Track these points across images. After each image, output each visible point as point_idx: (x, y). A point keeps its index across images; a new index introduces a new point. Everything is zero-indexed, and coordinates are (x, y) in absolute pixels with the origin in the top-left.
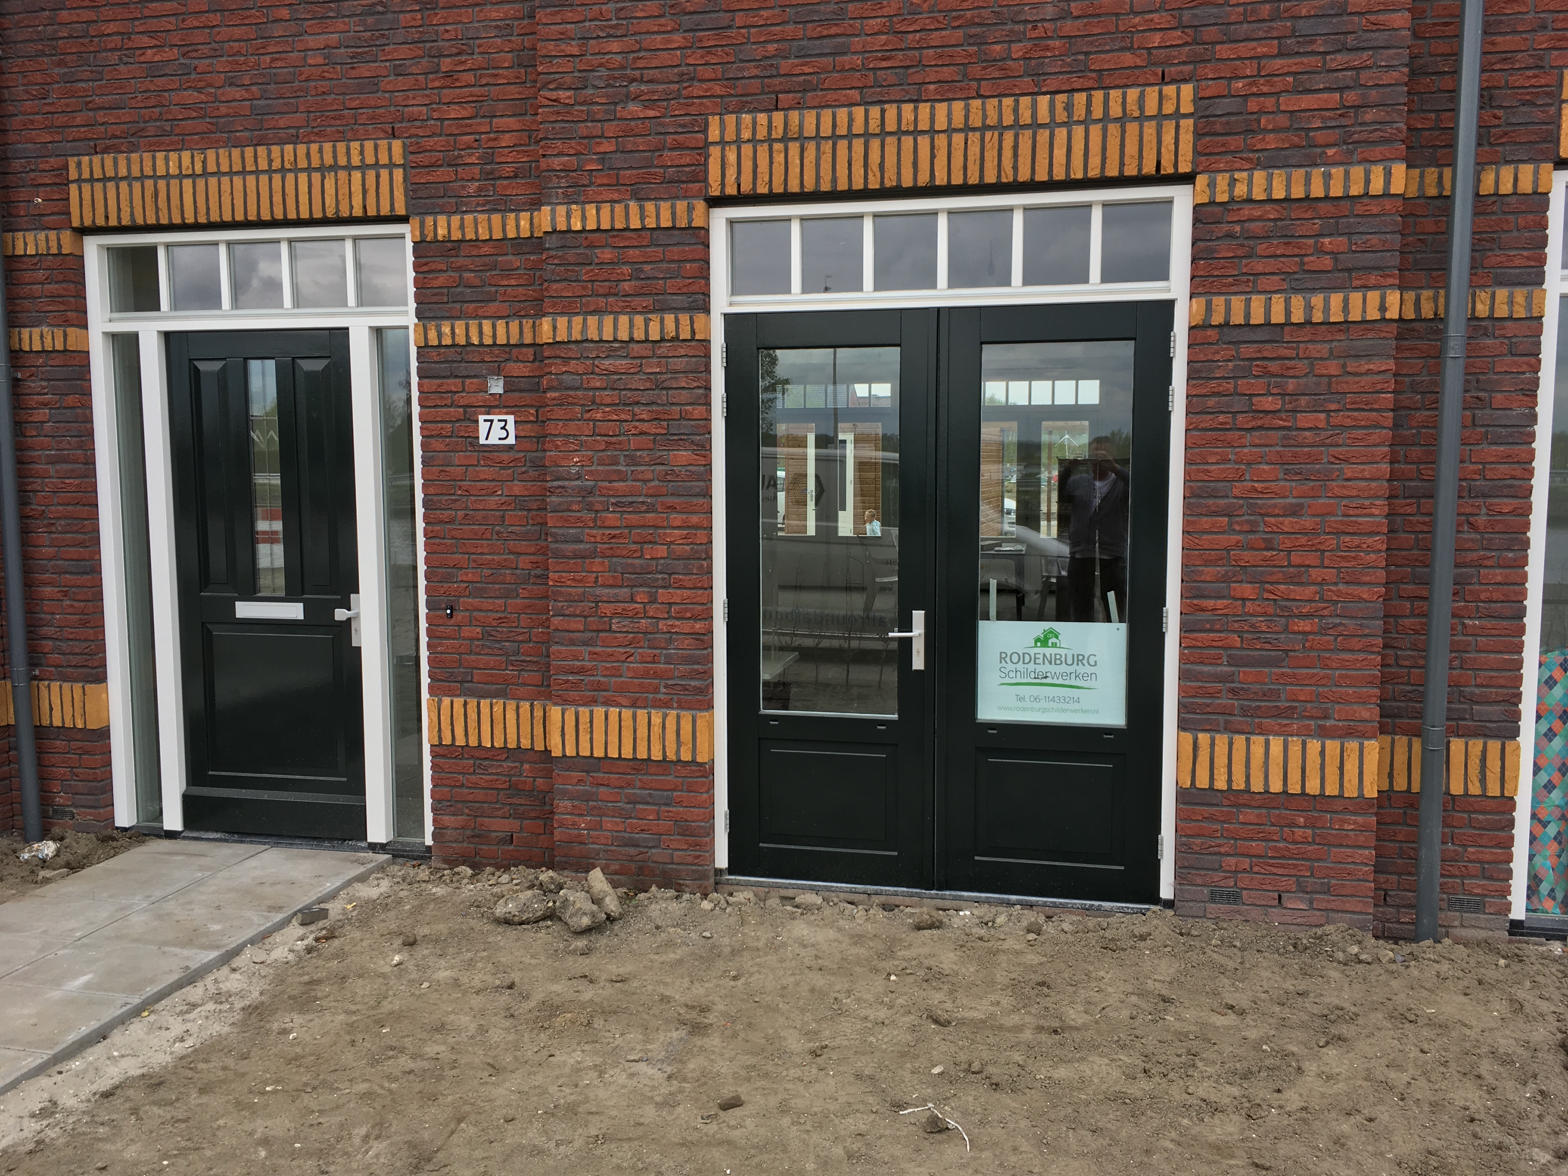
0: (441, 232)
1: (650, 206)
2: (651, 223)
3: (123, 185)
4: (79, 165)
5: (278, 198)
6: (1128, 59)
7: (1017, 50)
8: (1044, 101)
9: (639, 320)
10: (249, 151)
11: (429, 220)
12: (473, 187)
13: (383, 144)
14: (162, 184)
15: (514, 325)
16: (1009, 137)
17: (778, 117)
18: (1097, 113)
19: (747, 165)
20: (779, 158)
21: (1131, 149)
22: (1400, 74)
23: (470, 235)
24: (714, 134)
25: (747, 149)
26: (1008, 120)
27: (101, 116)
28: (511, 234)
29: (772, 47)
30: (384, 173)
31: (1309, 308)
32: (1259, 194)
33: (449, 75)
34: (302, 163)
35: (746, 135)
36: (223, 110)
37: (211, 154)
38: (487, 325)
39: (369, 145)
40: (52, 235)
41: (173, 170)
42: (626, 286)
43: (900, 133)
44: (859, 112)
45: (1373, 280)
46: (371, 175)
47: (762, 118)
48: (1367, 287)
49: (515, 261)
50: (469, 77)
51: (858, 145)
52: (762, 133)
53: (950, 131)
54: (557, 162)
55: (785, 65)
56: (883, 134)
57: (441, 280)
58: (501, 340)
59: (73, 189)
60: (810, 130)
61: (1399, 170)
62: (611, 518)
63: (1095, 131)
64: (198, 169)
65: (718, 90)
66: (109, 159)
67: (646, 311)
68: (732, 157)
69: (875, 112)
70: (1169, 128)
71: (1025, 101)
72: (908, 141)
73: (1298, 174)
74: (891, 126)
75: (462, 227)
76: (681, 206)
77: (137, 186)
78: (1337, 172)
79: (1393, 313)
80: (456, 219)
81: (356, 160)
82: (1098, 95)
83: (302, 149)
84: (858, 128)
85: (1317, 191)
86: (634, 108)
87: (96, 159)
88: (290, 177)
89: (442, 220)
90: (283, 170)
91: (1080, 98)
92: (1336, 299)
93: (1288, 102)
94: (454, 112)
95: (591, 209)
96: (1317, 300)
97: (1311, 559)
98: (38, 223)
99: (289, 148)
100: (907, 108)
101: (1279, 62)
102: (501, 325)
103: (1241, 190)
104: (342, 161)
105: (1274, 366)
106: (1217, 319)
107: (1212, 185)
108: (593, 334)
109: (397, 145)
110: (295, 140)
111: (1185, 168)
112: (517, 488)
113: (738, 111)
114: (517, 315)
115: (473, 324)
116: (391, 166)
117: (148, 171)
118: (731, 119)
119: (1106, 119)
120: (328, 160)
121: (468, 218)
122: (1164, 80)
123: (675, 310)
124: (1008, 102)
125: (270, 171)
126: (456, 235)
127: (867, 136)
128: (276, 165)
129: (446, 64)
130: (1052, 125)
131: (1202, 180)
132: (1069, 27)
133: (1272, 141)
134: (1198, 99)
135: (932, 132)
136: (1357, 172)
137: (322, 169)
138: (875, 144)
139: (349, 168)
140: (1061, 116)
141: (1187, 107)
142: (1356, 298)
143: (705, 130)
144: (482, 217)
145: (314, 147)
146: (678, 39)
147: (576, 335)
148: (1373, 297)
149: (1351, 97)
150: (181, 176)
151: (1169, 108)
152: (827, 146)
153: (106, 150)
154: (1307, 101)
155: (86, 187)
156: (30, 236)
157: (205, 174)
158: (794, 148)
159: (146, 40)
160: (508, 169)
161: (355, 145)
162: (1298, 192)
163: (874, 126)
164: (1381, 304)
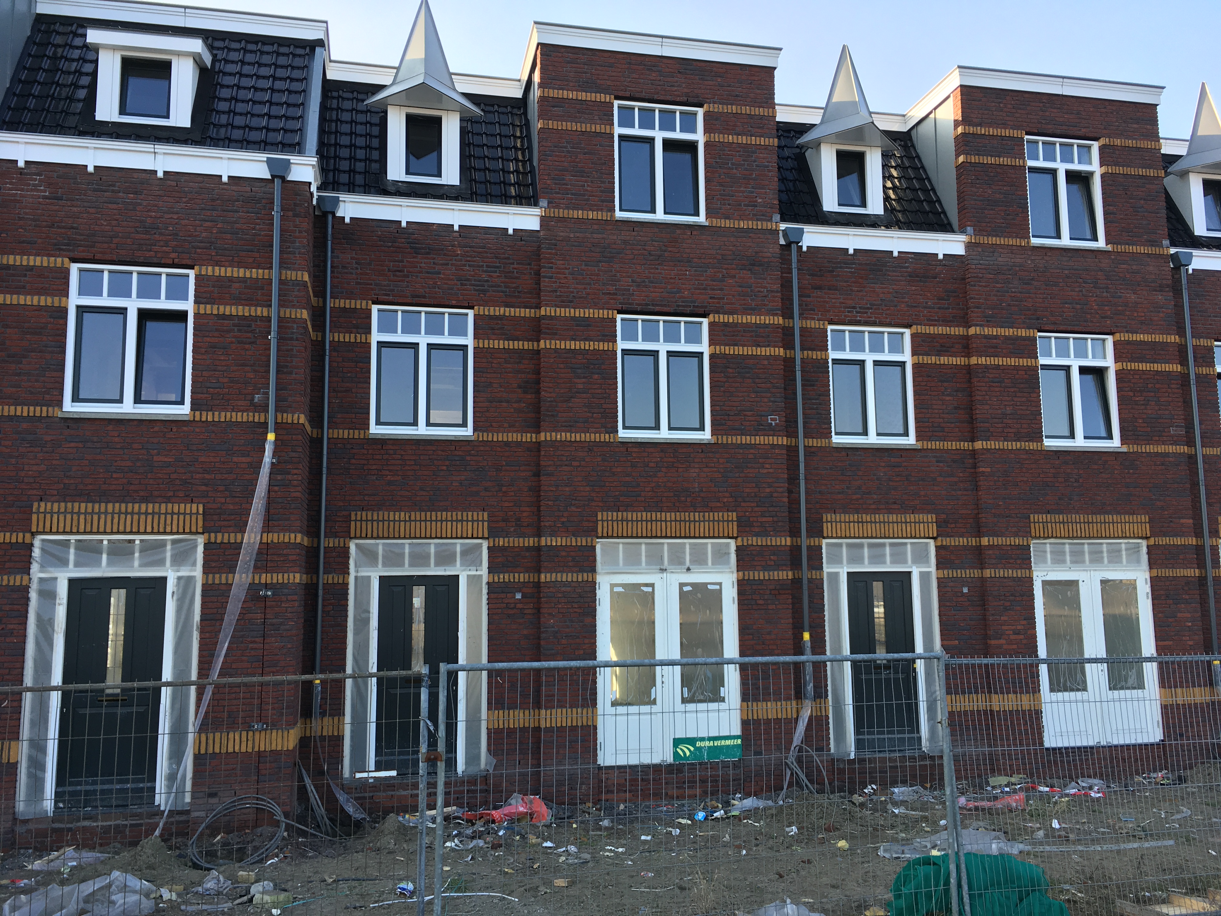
0: (501, 543)
1: (579, 539)
2: (579, 544)
3: (375, 523)
4: (356, 514)
5: (439, 530)
6: (719, 504)
7: (689, 499)
8: (697, 514)
9: (575, 575)
10: (428, 514)
11: (497, 539)
12: (512, 529)
13: (481, 513)
14: (392, 524)
15: (527, 575)
16: (688, 524)
17: (620, 514)
18: (711, 519)
19: (610, 528)
20: (620, 526)
21: (721, 529)
22: (787, 514)
23: (511, 545)
24: (599, 518)
25: (610, 523)
26: (687, 519)
27: (366, 498)
28: (526, 545)
29: (617, 493)
30: (480, 523)
31: (769, 575)
32: (755, 544)
33: (505, 492)
34: (449, 518)
35: (610, 518)
36: (418, 498)
37: (413, 514)
38: (516, 575)
39: (475, 514)
40: (342, 540)
41: (397, 518)
42: (570, 564)
43: (656, 521)
44: (644, 514)
45: (784, 568)
46: (475, 524)
47: (615, 514)
48: (783, 570)
49: (527, 554)
50: (513, 494)
51: (644, 523)
52: (615, 518)
53: (671, 521)
54: (547, 524)
55: (621, 499)
56: (652, 521)
57: (500, 559)
58: (522, 580)
59: (353, 523)
60: (630, 518)
61: (788, 539)
62: (564, 641)
63: (711, 523)
64: (407, 519)
65: (600, 504)
66: (370, 514)
67: (577, 572)
68: (605, 524)
69: (649, 514)
70: (730, 524)
71: (692, 514)
72: (659, 523)
73: (764, 539)
74: (654, 518)
75: (509, 542)
76: (589, 539)
77: (381, 524)
78: (774, 539)
79: (790, 578)
80: (506, 540)
81: (470, 518)
82: (711, 514)
83: (449, 514)
84: (644, 518)
85: (769, 544)
86: (573, 508)
87: (364, 513)
88: (444, 523)
89: (501, 539)
90: (442, 521)
91: (707, 514)
92: (776, 573)
93: (760, 519)
94: (507, 504)
95: (559, 539)
96: (771, 573)
97: (775, 647)
98: (335, 535)
99: (444, 513)
100: (659, 514)
101: (756, 509)
102: (522, 575)
103: (750, 542)
104: (465, 518)
105: (761, 592)
106: (746, 578)
107: (743, 540)
108: (559, 579)
109: (486, 514)
110: (447, 510)
111: (735, 535)
112: (525, 632)
113: (607, 511)
114: (527, 572)
115: (512, 575)
116: (483, 521)
117: (386, 518)
118: (605, 513)
119: (714, 521)
120: (460, 518)
121: (511, 539)
122: (728, 511)
123: (587, 572)
124: (687, 514)
125: (436, 521)
126: (506, 545)
127: (647, 521)
128: (439, 518)
129: (504, 489)
130: (700, 521)
131: (739, 539)
132: (702, 495)
133: (757, 530)
134: (737, 517)
135: (666, 521)
136: (778, 539)
137: (457, 521)
138: (649, 523)
139: (467, 521)
140: (702, 519)
141: (735, 519)
142: (780, 573)
143: (597, 516)
144: (516, 539)
145: (454, 513)
146: (588, 488)
147: (553, 580)
148: (785, 572)
149: (775, 519)
150: (400, 521)
151: (730, 519)
152: (635, 523)
153: (367, 510)
154: (764, 519)
155: (358, 523)
156: (331, 540)
157: (410, 520)
158: (625, 523)
159: (387, 473)
160: (525, 524)
161: (470, 514)
162: (764, 544)
163: (649, 518)
164: (786, 575)
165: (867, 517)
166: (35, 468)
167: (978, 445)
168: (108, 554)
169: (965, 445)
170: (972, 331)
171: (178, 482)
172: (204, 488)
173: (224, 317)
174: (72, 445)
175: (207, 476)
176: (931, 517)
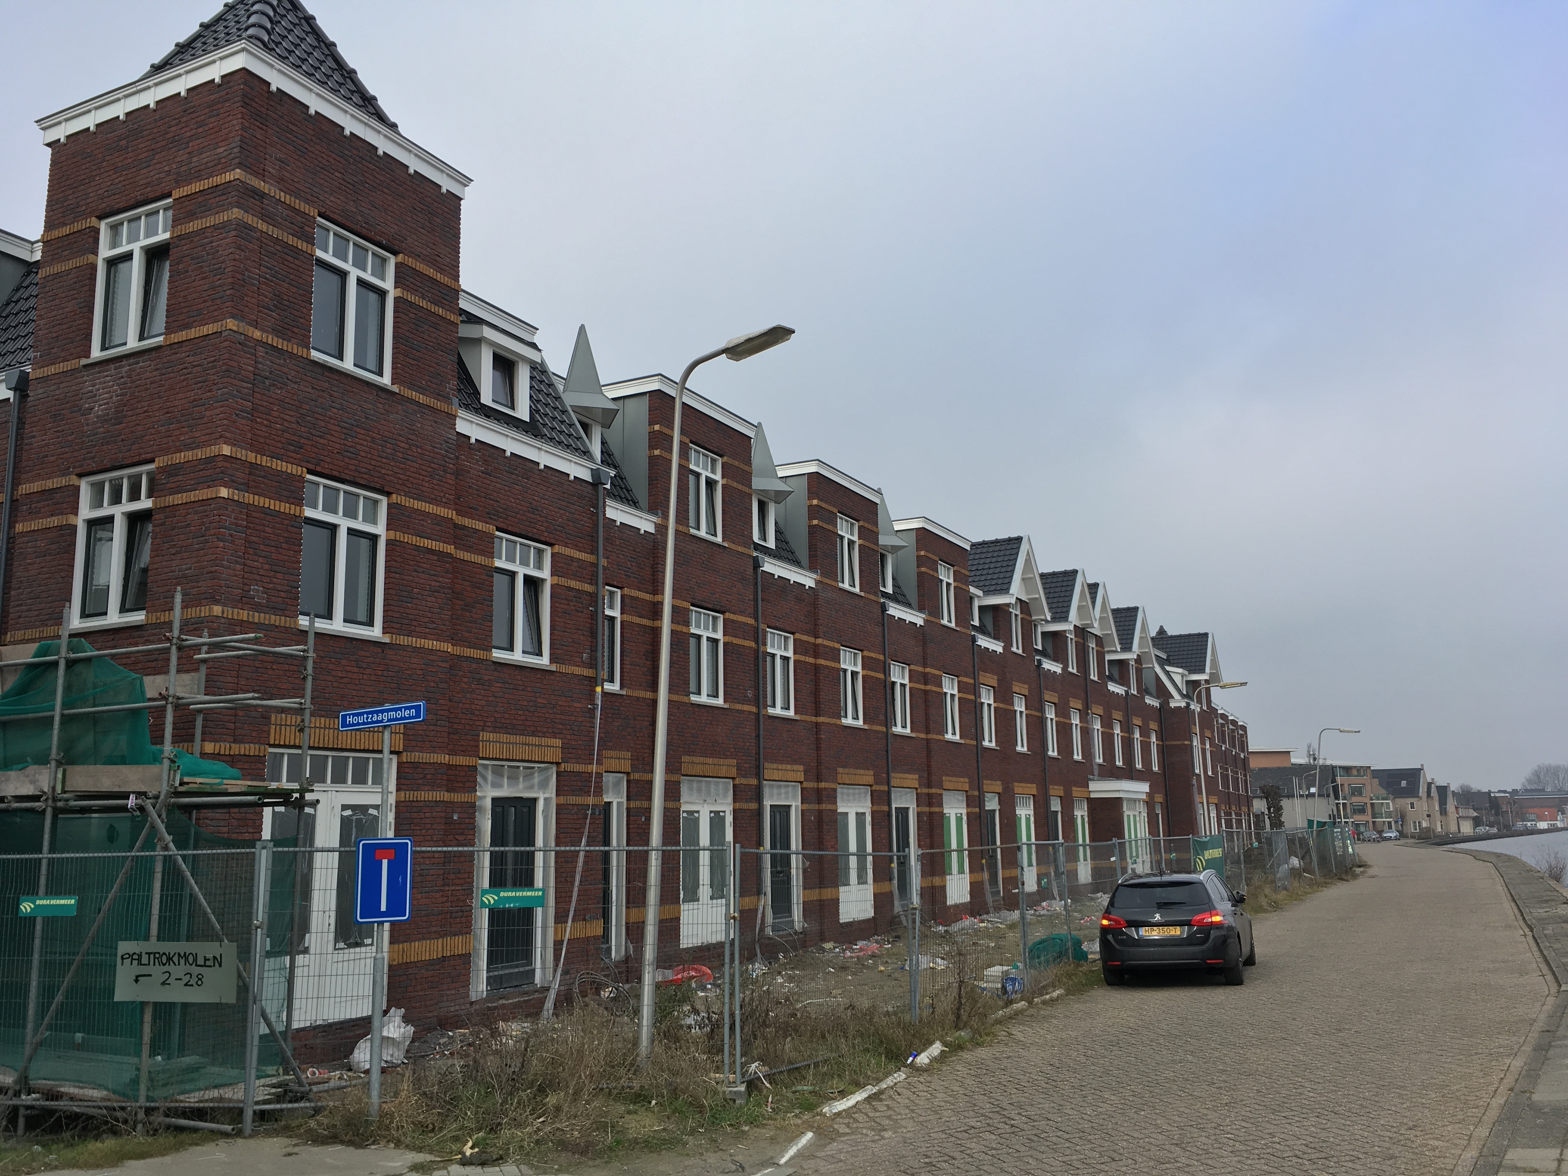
1: (674, 776)
2: (674, 780)
6: (729, 754)
7: (718, 748)
8: (722, 760)
11: (630, 774)
12: (641, 766)
13: (627, 753)
15: (647, 803)
16: (718, 767)
17: (690, 758)
20: (690, 768)
21: (727, 773)
22: (754, 762)
23: (640, 778)
24: (683, 760)
26: (718, 763)
29: (689, 742)
30: (626, 762)
31: (743, 806)
32: (740, 783)
35: (687, 761)
39: (625, 754)
42: (670, 795)
43: (706, 764)
44: (701, 758)
47: (687, 758)
48: (753, 802)
52: (689, 761)
53: (711, 764)
55: (690, 745)
57: (631, 790)
61: (755, 780)
63: (723, 768)
65: (682, 750)
69: (703, 759)
70: (731, 769)
71: (720, 760)
72: (707, 766)
73: (742, 779)
76: (678, 776)
79: (755, 808)
84: (701, 762)
85: (748, 783)
89: (636, 774)
92: (750, 804)
100: (707, 759)
101: (743, 758)
102: (645, 802)
103: (738, 782)
105: (742, 818)
106: (738, 808)
111: (736, 777)
115: (640, 802)
116: (627, 760)
118: (685, 757)
121: (641, 774)
126: (638, 778)
127: (702, 764)
129: (637, 734)
130: (722, 765)
131: (737, 779)
133: (743, 773)
135: (709, 764)
136: (751, 780)
138: (703, 766)
143: (681, 759)
144: (643, 774)
146: (677, 737)
148: (753, 804)
149: (750, 765)
152: (697, 765)
154: (746, 765)
160: (646, 763)
162: (746, 783)
164: (753, 806)
165: (780, 767)
166: (480, 703)
167: (821, 719)
168: (508, 778)
169: (814, 719)
170: (819, 641)
171: (549, 721)
172: (560, 726)
173: (570, 589)
174: (499, 685)
175: (563, 717)
176: (801, 768)
